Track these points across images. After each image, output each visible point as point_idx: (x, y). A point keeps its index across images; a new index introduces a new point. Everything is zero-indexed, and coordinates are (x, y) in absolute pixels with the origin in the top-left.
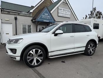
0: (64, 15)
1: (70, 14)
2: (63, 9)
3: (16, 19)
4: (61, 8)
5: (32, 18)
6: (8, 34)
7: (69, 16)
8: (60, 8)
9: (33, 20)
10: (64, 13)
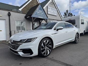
0: (52, 13)
1: (56, 13)
2: (51, 8)
4: (50, 7)
5: (25, 15)
6: (1, 31)
7: (56, 15)
9: (27, 17)
10: (52, 12)
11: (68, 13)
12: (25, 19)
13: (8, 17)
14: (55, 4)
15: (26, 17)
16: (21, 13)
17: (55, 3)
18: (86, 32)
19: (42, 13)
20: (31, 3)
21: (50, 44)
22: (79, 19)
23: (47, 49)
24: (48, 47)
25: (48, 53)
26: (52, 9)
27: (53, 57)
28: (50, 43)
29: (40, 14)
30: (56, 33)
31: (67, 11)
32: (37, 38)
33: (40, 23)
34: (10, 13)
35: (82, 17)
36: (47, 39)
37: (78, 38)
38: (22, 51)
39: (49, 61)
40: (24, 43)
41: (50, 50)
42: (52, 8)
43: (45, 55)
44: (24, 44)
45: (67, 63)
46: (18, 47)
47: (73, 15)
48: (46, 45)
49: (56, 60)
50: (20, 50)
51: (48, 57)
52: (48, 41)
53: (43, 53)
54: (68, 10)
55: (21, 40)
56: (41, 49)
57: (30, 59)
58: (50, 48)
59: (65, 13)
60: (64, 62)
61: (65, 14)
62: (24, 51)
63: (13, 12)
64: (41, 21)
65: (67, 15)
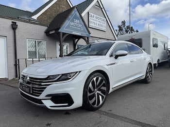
0: (97, 26)
1: (105, 25)
2: (95, 16)
3: (14, 27)
4: (93, 14)
5: (46, 28)
7: (104, 29)
8: (91, 14)
9: (49, 32)
10: (98, 23)
11: (126, 27)
12: (46, 37)
13: (12, 31)
14: (103, 9)
15: (47, 32)
16: (37, 24)
17: (102, 7)
18: (160, 61)
19: (80, 26)
20: (55, 5)
21: (104, 85)
22: (149, 37)
23: (98, 94)
24: (99, 90)
25: (101, 102)
26: (96, 18)
27: (110, 111)
28: (104, 82)
29: (75, 28)
30: (114, 64)
31: (124, 23)
32: (80, 72)
33: (75, 45)
34: (15, 23)
35: (155, 33)
36: (98, 74)
37: (151, 74)
38: (50, 98)
39: (105, 118)
40: (55, 81)
41: (105, 96)
42: (97, 16)
43: (96, 106)
44: (55, 85)
45: (142, 122)
46: (43, 91)
47: (135, 30)
48: (97, 86)
49: (118, 115)
50: (46, 96)
51: (100, 109)
52: (100, 78)
53: (91, 102)
54: (124, 21)
55: (49, 76)
56: (89, 94)
57: (66, 115)
58: (103, 92)
59: (119, 27)
60: (135, 119)
61: (120, 29)
62: (55, 98)
63: (21, 21)
64: (76, 40)
65: (124, 30)
